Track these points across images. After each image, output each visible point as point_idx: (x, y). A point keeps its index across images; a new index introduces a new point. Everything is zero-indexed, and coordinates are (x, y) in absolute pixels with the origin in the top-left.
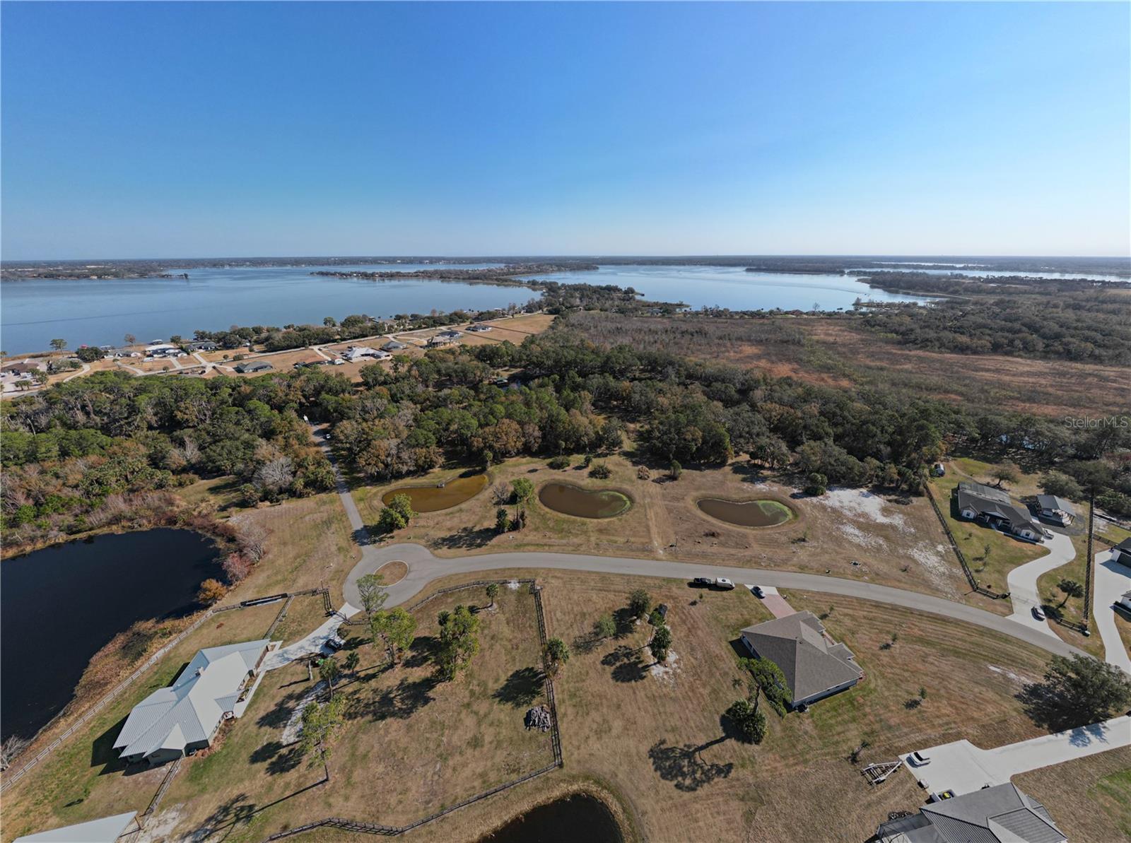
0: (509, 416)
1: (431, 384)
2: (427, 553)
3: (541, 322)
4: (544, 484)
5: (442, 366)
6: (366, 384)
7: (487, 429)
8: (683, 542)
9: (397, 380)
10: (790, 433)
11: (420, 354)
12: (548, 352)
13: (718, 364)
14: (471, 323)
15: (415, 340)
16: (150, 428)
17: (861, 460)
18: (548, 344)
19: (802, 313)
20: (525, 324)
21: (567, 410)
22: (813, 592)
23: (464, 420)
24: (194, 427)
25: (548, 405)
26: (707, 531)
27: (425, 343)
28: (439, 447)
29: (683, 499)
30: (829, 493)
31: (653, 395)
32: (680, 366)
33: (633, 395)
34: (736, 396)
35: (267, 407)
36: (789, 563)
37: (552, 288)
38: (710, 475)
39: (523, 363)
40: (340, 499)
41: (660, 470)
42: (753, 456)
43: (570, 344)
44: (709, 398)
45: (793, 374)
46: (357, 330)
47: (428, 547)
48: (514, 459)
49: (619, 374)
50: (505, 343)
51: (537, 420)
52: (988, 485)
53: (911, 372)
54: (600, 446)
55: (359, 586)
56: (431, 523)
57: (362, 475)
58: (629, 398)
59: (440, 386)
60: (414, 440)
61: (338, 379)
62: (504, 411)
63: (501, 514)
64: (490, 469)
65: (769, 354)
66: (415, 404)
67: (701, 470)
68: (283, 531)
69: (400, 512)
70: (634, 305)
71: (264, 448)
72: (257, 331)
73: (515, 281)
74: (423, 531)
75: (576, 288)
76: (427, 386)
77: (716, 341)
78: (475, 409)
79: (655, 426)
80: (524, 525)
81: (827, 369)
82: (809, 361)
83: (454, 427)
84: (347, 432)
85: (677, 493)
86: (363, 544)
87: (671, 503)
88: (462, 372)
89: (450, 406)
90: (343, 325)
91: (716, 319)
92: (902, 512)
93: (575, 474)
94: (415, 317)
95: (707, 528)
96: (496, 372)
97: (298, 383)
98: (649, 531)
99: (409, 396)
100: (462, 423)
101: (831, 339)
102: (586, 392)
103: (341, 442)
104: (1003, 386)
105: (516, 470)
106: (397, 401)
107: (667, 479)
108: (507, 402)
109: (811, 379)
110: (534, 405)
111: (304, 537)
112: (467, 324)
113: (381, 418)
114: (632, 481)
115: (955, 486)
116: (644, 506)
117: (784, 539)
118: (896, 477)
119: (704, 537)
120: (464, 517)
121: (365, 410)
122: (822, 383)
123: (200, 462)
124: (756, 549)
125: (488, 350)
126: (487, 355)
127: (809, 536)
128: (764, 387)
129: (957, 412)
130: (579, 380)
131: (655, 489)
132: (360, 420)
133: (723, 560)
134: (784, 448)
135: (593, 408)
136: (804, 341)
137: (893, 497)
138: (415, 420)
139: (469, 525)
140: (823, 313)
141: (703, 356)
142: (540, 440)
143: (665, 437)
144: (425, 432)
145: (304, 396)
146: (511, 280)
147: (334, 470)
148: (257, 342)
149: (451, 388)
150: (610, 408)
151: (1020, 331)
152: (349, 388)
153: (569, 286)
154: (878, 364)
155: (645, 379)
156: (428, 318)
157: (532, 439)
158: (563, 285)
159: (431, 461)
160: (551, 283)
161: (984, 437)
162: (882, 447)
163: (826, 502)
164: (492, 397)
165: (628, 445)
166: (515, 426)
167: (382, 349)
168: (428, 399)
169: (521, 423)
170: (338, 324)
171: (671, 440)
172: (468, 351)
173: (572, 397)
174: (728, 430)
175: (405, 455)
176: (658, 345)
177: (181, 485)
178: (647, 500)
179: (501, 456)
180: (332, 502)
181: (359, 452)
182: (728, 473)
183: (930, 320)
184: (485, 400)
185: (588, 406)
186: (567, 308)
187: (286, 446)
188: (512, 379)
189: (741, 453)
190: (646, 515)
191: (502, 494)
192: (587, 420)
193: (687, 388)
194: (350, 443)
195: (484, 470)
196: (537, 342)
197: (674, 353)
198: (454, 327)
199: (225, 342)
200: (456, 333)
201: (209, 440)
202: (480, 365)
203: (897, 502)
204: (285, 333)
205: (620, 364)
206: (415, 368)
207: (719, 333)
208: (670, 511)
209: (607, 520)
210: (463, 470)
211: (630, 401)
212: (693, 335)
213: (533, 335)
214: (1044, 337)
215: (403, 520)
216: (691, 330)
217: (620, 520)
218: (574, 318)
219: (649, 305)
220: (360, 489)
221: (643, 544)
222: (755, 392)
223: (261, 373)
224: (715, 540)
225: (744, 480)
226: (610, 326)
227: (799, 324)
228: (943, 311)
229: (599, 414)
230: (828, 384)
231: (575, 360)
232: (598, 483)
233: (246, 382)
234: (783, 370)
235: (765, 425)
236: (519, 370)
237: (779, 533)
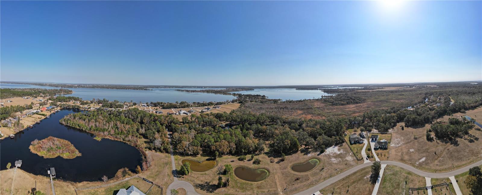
0: (225, 139)
1: (201, 125)
2: (193, 188)
3: (237, 106)
4: (236, 167)
5: (205, 119)
6: (183, 122)
7: (217, 143)
8: (289, 186)
9: (191, 122)
10: (313, 135)
11: (199, 115)
12: (238, 115)
13: (292, 117)
14: (214, 106)
15: (198, 110)
16: (139, 122)
17: (331, 138)
18: (239, 113)
19: (311, 100)
20: (231, 107)
21: (245, 138)
22: (329, 186)
23: (209, 139)
24: (145, 124)
25: (238, 136)
26: (295, 178)
27: (200, 111)
28: (201, 147)
29: (287, 168)
30: (326, 150)
31: (274, 130)
32: (281, 119)
33: (267, 131)
34: (298, 127)
35: (160, 124)
36: (321, 179)
37: (240, 95)
38: (294, 156)
39: (230, 120)
40: (171, 157)
41: (278, 158)
42: (306, 145)
43: (245, 113)
44: (291, 129)
45: (312, 118)
46: (183, 105)
47: (194, 186)
48: (226, 156)
49: (262, 124)
50: (225, 112)
51: (234, 141)
52: (354, 134)
53: (335, 112)
54: (256, 151)
55: (171, 192)
56: (196, 176)
57: (178, 151)
58: (266, 132)
59: (203, 126)
60: (193, 144)
61: (176, 120)
62: (223, 137)
63: (220, 179)
64: (217, 159)
65: (305, 113)
66: (196, 131)
67: (291, 155)
68: (156, 161)
69: (186, 169)
70: (265, 100)
71: (157, 135)
72: (162, 103)
73: (229, 93)
74: (193, 179)
75: (247, 95)
76: (200, 126)
77: (290, 110)
78: (213, 135)
79: (275, 141)
80: (228, 185)
81: (319, 115)
82: (315, 113)
83: (206, 141)
84: (176, 136)
85: (284, 166)
86: (175, 176)
87: (283, 171)
88: (210, 122)
89: (205, 133)
90: (180, 104)
91: (290, 103)
92: (342, 148)
93: (248, 163)
94: (198, 103)
95: (296, 177)
96: (221, 123)
97: (167, 119)
98: (276, 184)
99: (194, 128)
100: (209, 140)
101: (319, 106)
102: (251, 131)
103: (174, 139)
104: (350, 111)
105: (226, 160)
106: (190, 129)
107: (281, 161)
108: (224, 134)
109: (316, 118)
110: (233, 135)
111: (160, 166)
112: (213, 106)
113: (185, 134)
114: (268, 164)
115: (349, 137)
116: (273, 174)
117: (318, 171)
118: (339, 139)
119: (295, 182)
120: (207, 177)
121: (181, 131)
122: (319, 119)
123: (144, 134)
124: (312, 179)
125: (219, 114)
126: (219, 117)
127: (324, 167)
128: (305, 123)
129: (345, 119)
130: (249, 126)
131: (277, 166)
132: (180, 133)
133: (302, 189)
134: (313, 140)
135: (254, 136)
136: (313, 108)
137: (340, 145)
138: (195, 136)
139: (208, 181)
140: (315, 99)
141: (287, 115)
142: (235, 149)
143: (279, 145)
144: (197, 141)
145: (168, 123)
146: (227, 93)
147: (171, 147)
148: (161, 106)
149: (206, 127)
150: (260, 136)
151: (350, 99)
152: (179, 123)
153: (245, 95)
154: (329, 111)
155: (271, 125)
156: (202, 104)
157: (232, 149)
158: (243, 95)
159: (198, 152)
160: (240, 94)
161: (350, 123)
162: (334, 132)
163: (326, 153)
164: (219, 132)
165: (266, 150)
166: (227, 143)
167: (188, 112)
168: (199, 130)
169: (228, 142)
170: (179, 103)
171: (281, 146)
172: (213, 115)
173: (246, 133)
174: (298, 139)
175: (190, 148)
176: (274, 113)
177: (140, 138)
178: (275, 171)
179: (221, 154)
180: (169, 157)
181: (178, 143)
182: (299, 154)
183: (336, 99)
184: (217, 132)
185: (252, 136)
186: (244, 101)
187: (161, 136)
188: (226, 125)
189: (302, 146)
190: (274, 178)
191: (221, 170)
192: (251, 141)
193: (283, 126)
194: (176, 140)
195: (215, 159)
196: (235, 112)
197: (279, 115)
198: (209, 107)
199: (155, 105)
200: (210, 109)
201: (147, 129)
202: (216, 120)
203: (340, 146)
204: (167, 104)
205: (262, 120)
206: (197, 119)
207: (291, 108)
208: (283, 174)
209: (260, 182)
210: (207, 158)
211: (266, 133)
212: (283, 109)
213: (234, 110)
214: (353, 100)
215: (187, 172)
216: (283, 107)
217: (265, 181)
218: (247, 104)
219: (270, 100)
220: (177, 156)
221: (274, 191)
222: (303, 125)
223: (160, 114)
224: (298, 181)
225: (304, 154)
226: (259, 107)
227: (311, 103)
228: (338, 97)
229: (256, 139)
230: (320, 119)
231: (247, 119)
232: (256, 166)
233: (157, 116)
234: (309, 117)
235: (307, 135)
236: (229, 122)
237: (316, 170)
